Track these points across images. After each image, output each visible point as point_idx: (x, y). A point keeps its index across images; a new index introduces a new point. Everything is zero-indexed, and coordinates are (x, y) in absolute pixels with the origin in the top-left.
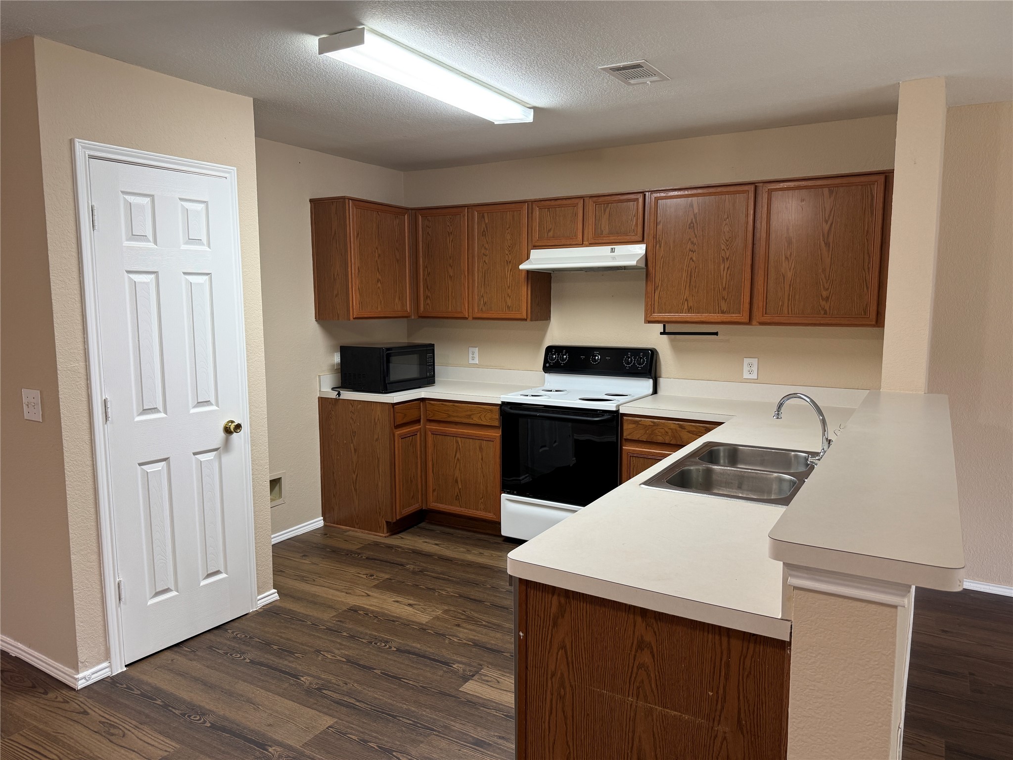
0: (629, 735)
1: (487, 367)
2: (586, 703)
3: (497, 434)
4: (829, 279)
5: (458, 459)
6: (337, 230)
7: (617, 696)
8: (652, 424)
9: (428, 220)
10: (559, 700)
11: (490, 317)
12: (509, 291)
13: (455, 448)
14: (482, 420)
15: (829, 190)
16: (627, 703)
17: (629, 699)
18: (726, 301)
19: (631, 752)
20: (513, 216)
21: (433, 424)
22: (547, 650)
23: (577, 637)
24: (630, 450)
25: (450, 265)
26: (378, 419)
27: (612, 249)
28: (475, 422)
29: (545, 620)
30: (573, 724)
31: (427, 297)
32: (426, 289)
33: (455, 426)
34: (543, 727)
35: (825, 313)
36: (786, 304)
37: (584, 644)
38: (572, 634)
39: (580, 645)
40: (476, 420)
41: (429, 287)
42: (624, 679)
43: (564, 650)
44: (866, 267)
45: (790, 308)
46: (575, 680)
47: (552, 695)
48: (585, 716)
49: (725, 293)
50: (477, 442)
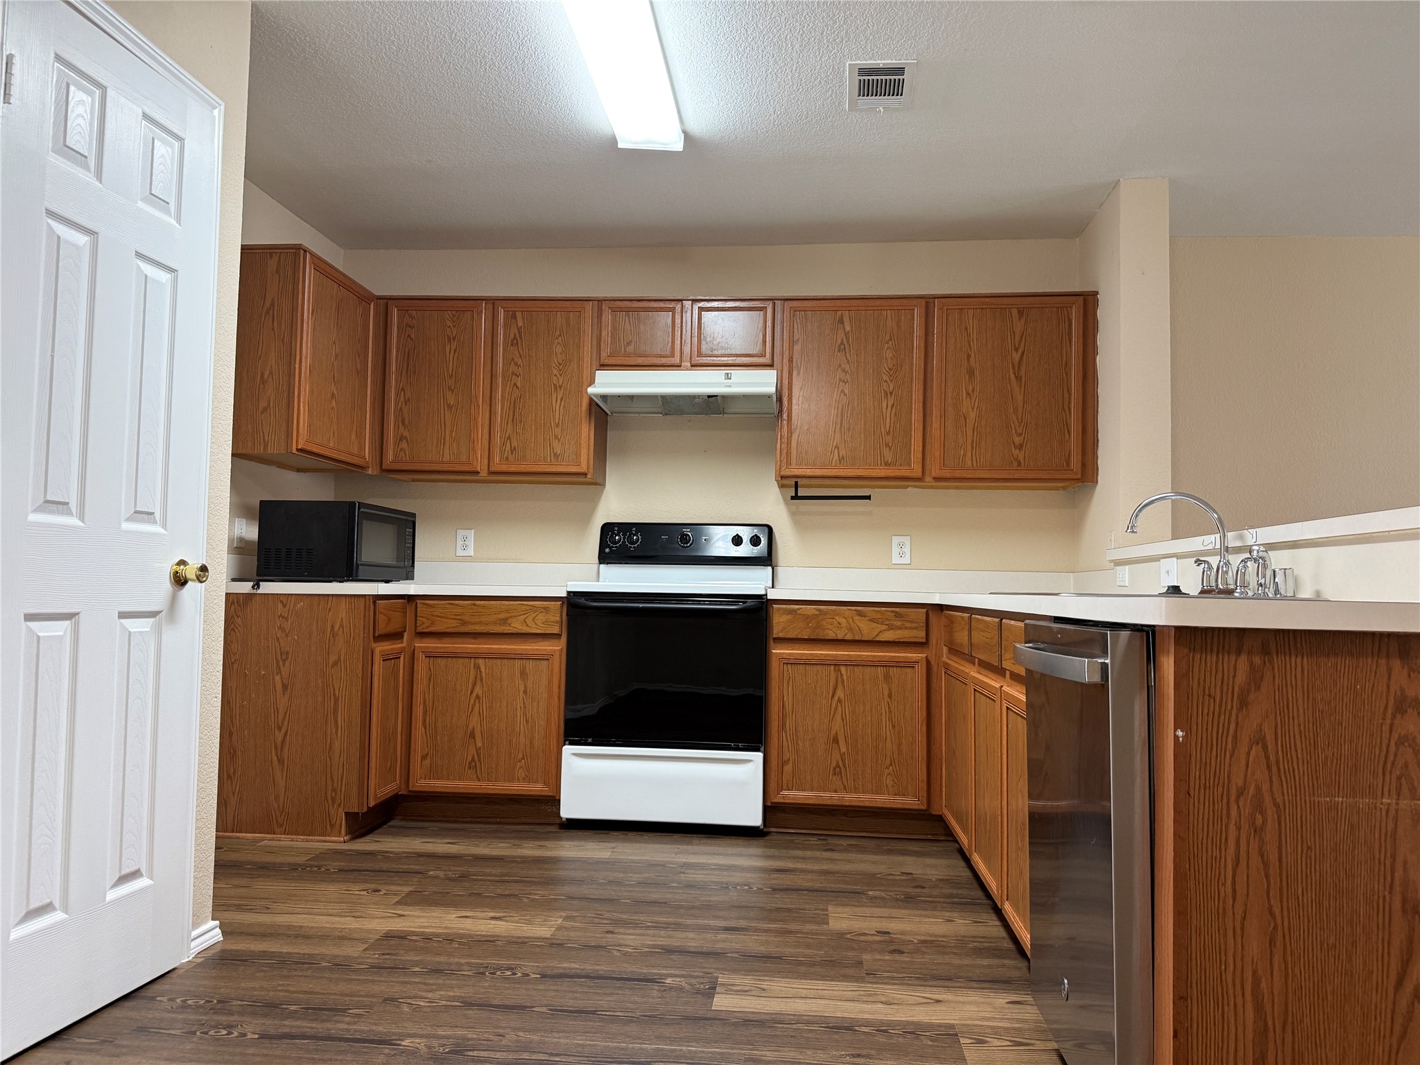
0: (1385, 864)
1: (489, 560)
2: (1304, 829)
3: (557, 648)
4: (1022, 422)
5: (478, 697)
6: (276, 299)
7: (1361, 801)
8: (818, 613)
9: (410, 316)
10: (1252, 836)
11: (524, 470)
12: (558, 430)
13: (472, 677)
14: (527, 626)
15: (1019, 311)
16: (1381, 809)
17: (1384, 800)
18: (890, 448)
19: (1390, 893)
20: (568, 319)
21: (427, 640)
22: (1228, 753)
23: (1286, 717)
24: (783, 653)
25: (450, 388)
26: (341, 626)
27: (728, 374)
28: (514, 631)
29: (1224, 701)
30: (1281, 874)
31: (402, 438)
32: (401, 425)
33: (473, 641)
34: (1222, 894)
35: (1019, 464)
36: (969, 454)
37: (1300, 726)
38: (1276, 713)
39: (1291, 729)
40: (517, 626)
41: (406, 422)
42: (1374, 767)
43: (1260, 745)
44: (1066, 408)
45: (974, 458)
46: (1283, 793)
47: (1239, 829)
48: (1305, 851)
49: (889, 439)
50: (518, 663)
